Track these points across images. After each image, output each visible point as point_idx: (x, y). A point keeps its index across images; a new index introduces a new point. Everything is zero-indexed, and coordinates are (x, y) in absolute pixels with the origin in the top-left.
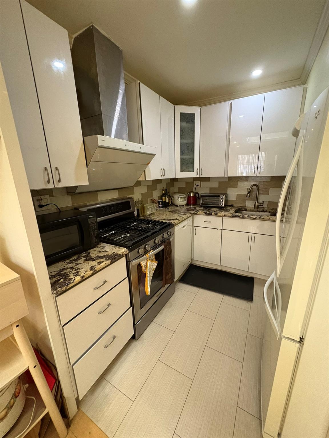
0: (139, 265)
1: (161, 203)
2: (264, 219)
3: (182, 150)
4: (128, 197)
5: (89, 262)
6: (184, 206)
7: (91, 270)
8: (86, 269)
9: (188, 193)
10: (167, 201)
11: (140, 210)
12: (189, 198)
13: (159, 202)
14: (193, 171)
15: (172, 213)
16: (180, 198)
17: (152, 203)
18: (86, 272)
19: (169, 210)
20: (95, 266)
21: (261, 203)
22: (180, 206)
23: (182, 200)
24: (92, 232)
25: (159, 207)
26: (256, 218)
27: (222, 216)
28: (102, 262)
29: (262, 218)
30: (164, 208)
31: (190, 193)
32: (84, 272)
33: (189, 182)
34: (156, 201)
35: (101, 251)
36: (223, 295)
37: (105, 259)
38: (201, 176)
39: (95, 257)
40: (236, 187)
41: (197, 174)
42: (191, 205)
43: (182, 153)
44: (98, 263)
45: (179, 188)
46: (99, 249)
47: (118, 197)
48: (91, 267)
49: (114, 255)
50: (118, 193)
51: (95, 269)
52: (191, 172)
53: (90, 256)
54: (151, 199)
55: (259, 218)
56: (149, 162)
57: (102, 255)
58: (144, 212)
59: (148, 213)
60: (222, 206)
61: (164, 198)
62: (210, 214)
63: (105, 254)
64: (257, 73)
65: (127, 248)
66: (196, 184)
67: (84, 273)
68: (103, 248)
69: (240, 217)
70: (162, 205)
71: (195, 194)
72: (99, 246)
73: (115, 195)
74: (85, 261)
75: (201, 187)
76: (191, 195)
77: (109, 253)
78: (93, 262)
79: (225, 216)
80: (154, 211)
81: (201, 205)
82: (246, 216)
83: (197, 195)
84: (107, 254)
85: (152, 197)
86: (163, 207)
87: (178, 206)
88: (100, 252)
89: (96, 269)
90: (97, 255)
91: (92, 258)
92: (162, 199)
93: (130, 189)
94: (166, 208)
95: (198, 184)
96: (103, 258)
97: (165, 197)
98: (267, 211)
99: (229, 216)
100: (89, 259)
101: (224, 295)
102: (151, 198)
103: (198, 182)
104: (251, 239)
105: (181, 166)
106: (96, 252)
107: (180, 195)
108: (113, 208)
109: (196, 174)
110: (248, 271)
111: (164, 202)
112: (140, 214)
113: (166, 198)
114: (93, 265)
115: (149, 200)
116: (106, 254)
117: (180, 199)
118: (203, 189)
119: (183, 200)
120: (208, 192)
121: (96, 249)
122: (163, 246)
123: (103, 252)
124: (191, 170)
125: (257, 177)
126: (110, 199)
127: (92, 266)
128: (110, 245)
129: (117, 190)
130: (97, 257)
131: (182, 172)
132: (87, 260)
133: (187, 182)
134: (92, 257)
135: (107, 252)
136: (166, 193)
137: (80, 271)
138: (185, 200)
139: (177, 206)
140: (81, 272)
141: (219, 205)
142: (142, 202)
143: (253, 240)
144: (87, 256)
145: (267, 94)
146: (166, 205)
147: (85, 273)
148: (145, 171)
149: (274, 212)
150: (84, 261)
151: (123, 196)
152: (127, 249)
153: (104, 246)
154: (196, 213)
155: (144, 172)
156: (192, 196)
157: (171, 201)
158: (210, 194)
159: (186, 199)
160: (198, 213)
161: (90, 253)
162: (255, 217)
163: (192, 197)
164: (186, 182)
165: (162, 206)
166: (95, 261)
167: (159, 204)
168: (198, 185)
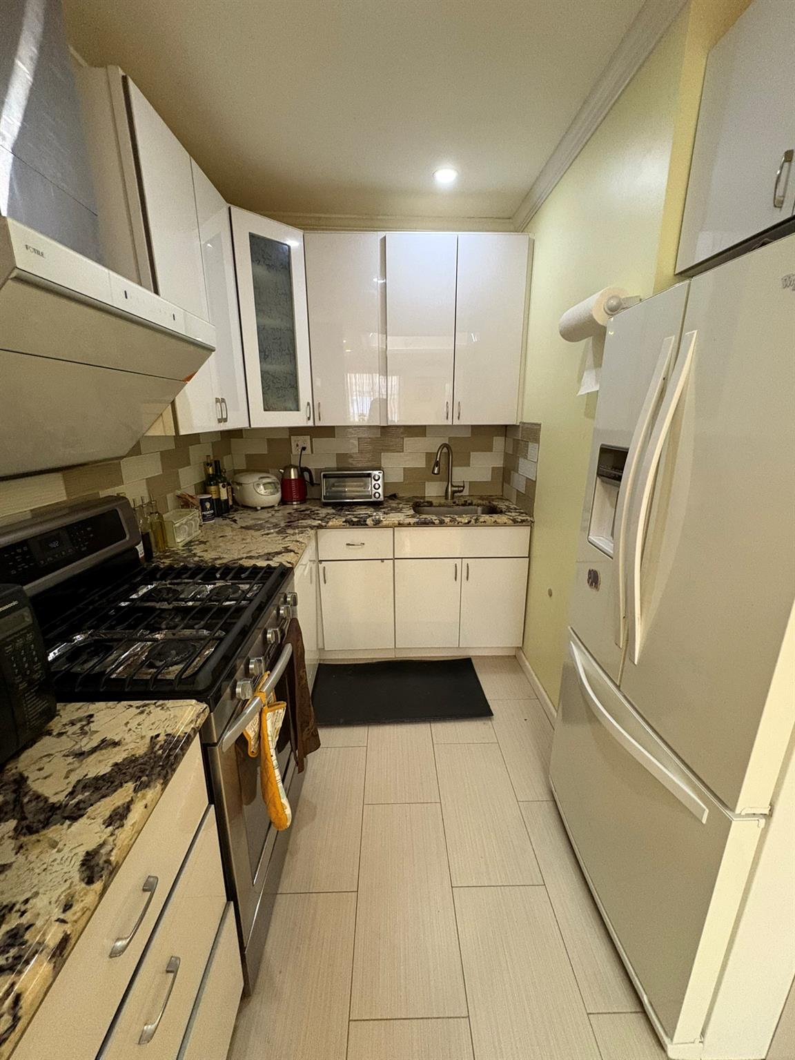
0: (242, 741)
1: (208, 505)
2: (485, 522)
3: (262, 345)
4: (104, 494)
5: (53, 832)
6: (273, 506)
7: (90, 881)
8: (60, 892)
9: (282, 471)
10: (224, 496)
11: (152, 536)
12: (285, 484)
13: (202, 502)
14: (298, 410)
15: (258, 533)
16: (262, 487)
17: (183, 507)
18: (67, 907)
19: (241, 523)
20: (101, 846)
21: (459, 487)
22: (262, 508)
23: (269, 491)
24: (18, 679)
25: (204, 516)
26: (469, 522)
27: (393, 526)
28: (127, 808)
29: (481, 520)
30: (219, 521)
31: (287, 468)
32: (57, 913)
33: (281, 440)
34: (194, 501)
35: (86, 749)
36: (429, 725)
37: (130, 786)
38: (318, 424)
39: (72, 794)
40: (400, 452)
41: (309, 419)
42: (295, 503)
43: (264, 355)
44: (109, 822)
45: (249, 457)
46: (66, 744)
47: (65, 498)
48: (82, 865)
49: (161, 747)
50: (62, 482)
51: (108, 862)
52: (291, 410)
53: (38, 797)
54: (179, 497)
55: (476, 522)
56: (191, 374)
57: (105, 769)
58: (165, 542)
59: (179, 540)
60: (379, 499)
61: (213, 488)
62: (362, 525)
63: (119, 759)
64: (446, 176)
65: (199, 696)
66: (297, 445)
67: (59, 920)
68: (83, 732)
69: (434, 523)
70: (212, 511)
71: (302, 470)
72: (56, 725)
73: (52, 493)
74: (23, 839)
75: (312, 452)
76: (290, 476)
77: (132, 745)
78: (77, 825)
79: (399, 524)
80: (196, 533)
81: (323, 500)
82: (447, 520)
83: (306, 475)
84: (124, 755)
85: (179, 488)
86: (214, 516)
87: (259, 508)
88: (81, 755)
89: (112, 859)
90: (74, 778)
91: (54, 808)
92: (209, 493)
93: (109, 467)
94: (225, 518)
95: (305, 446)
96: (121, 786)
97: (217, 484)
98: (474, 503)
99: (410, 524)
100: (42, 817)
101: (430, 722)
102: (179, 492)
103: (305, 440)
104: (462, 570)
105: (263, 393)
106: (59, 765)
107: (262, 478)
108: (55, 545)
109: (305, 418)
110: (459, 647)
111: (216, 499)
112: (154, 549)
113: (219, 489)
114: (91, 846)
115: (170, 497)
116: (119, 756)
117: (262, 489)
118: (320, 458)
119: (272, 491)
120: (333, 464)
121: (45, 745)
122: (290, 644)
123: (94, 750)
124: (290, 405)
125: (452, 426)
126: (31, 511)
127: (88, 853)
128: (110, 704)
129: (59, 475)
130: (85, 788)
131: (269, 410)
132: (31, 831)
133: (273, 440)
134: (53, 800)
135: (115, 744)
136: (215, 475)
137: (25, 920)
138: (278, 491)
139: (256, 508)
140: (39, 923)
141: (371, 498)
142: (153, 506)
143: (465, 574)
144: (17, 801)
145: (463, 235)
146: (222, 510)
147: (69, 916)
148: (173, 404)
149: (488, 504)
150: (15, 838)
151: (83, 493)
152: (200, 700)
153: (81, 720)
154: (324, 524)
155: (170, 407)
156: (293, 477)
157: (233, 497)
158: (338, 469)
159: (279, 486)
160: (330, 523)
161: (21, 780)
162: (466, 521)
163: (295, 479)
164: (268, 439)
165: (213, 514)
166: (83, 820)
167: (204, 509)
168: (304, 449)
